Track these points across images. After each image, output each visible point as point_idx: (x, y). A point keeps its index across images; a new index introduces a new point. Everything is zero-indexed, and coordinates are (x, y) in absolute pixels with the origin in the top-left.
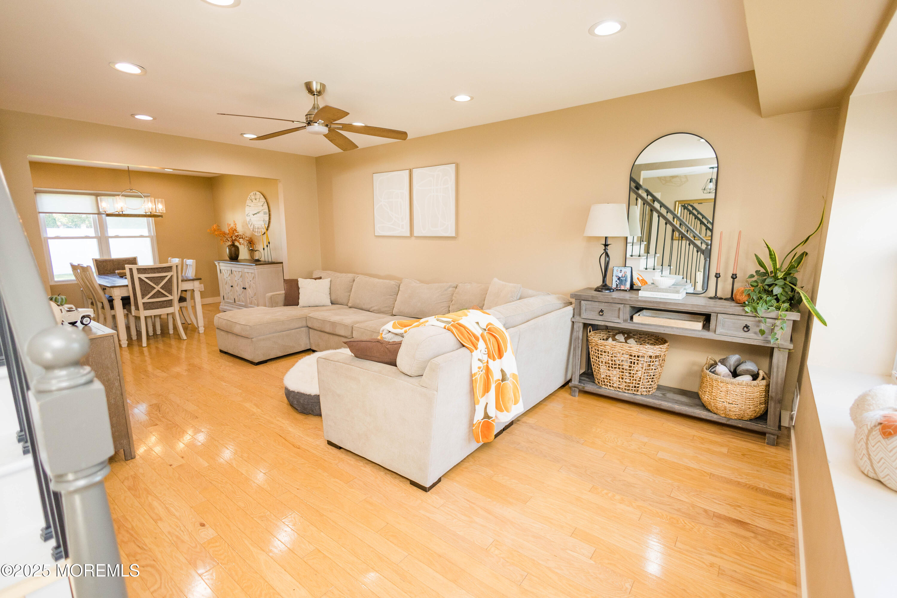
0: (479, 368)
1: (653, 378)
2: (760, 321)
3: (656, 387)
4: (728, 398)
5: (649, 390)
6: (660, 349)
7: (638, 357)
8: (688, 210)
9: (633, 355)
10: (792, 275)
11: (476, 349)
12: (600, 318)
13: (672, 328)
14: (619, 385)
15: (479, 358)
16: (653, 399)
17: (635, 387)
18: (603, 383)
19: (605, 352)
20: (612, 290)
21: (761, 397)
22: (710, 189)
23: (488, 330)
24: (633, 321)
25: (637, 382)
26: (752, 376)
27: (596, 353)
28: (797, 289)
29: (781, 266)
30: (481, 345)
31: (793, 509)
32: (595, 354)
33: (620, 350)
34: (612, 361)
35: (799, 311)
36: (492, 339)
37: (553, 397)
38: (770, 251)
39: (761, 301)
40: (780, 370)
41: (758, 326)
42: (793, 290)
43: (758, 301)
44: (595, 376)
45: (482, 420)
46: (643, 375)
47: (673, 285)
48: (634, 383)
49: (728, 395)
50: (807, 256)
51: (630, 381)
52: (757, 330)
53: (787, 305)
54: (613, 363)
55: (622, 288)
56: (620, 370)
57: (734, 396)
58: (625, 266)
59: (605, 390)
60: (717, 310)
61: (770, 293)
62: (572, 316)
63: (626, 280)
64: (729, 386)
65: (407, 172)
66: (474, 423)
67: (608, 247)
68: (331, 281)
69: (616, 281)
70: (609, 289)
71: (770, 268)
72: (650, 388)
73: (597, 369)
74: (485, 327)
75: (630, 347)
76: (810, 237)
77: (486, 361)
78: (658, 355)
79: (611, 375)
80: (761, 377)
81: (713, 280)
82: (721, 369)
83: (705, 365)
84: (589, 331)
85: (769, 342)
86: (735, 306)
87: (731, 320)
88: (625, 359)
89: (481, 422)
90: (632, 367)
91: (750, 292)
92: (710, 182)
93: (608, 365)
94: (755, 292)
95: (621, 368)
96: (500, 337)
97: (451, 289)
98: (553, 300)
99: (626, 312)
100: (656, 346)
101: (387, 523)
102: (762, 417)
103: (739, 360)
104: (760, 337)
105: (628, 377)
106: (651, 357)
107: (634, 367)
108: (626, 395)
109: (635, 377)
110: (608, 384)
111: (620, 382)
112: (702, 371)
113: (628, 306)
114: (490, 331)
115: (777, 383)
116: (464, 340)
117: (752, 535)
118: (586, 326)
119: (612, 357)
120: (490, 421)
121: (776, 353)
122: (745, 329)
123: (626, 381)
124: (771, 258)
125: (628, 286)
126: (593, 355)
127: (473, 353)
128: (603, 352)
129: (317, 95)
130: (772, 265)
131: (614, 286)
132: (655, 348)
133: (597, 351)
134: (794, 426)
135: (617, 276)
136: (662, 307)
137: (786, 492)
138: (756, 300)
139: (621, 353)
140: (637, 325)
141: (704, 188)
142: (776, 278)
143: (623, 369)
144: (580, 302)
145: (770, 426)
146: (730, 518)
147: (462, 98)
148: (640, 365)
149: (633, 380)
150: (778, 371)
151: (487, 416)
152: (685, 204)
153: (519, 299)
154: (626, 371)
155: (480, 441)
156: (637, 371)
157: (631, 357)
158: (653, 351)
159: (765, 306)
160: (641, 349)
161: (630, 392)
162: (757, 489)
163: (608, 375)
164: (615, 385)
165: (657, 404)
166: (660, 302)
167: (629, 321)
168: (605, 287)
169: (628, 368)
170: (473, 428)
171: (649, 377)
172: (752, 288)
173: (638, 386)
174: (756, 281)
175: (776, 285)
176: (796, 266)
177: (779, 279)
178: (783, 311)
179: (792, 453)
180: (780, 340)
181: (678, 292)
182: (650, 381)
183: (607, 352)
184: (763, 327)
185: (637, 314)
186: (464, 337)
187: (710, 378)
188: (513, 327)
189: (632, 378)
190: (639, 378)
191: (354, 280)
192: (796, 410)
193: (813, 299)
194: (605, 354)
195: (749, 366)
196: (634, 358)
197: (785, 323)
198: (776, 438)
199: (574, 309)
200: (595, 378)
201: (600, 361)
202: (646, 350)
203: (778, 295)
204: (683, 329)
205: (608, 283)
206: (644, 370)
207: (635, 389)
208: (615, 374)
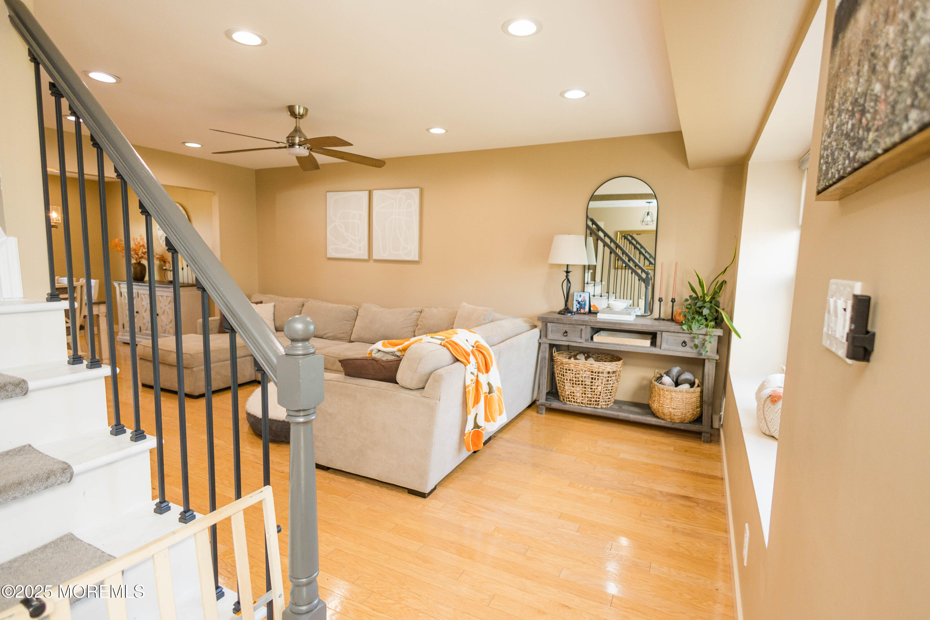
0: (472, 380)
1: (611, 392)
2: (694, 337)
3: (613, 401)
4: (672, 404)
5: (608, 403)
6: (616, 365)
7: (598, 373)
8: (628, 240)
9: (594, 371)
10: (716, 299)
11: (469, 364)
12: (565, 338)
13: (626, 345)
14: (582, 400)
15: (472, 372)
16: (612, 411)
17: (596, 401)
18: (568, 400)
19: (569, 370)
20: (573, 314)
21: (697, 401)
22: (648, 221)
23: (476, 347)
24: (593, 340)
25: (598, 396)
26: (690, 384)
27: (561, 371)
28: (720, 310)
29: (708, 292)
30: (472, 359)
31: (723, 485)
32: (560, 373)
33: (583, 368)
34: (576, 378)
35: (722, 328)
36: (481, 355)
37: (523, 415)
38: (699, 279)
39: (694, 320)
40: (711, 378)
41: (693, 341)
42: (717, 311)
43: (692, 321)
44: (560, 394)
45: (472, 430)
46: (603, 390)
47: (625, 308)
48: (595, 398)
49: (673, 402)
50: (726, 284)
51: (591, 396)
52: (692, 344)
53: (713, 323)
54: (577, 380)
55: (582, 311)
56: (582, 386)
57: (677, 402)
58: (584, 292)
59: (570, 406)
60: (662, 328)
61: (700, 314)
62: (538, 337)
63: (585, 304)
64: (673, 394)
65: (367, 193)
66: (466, 432)
67: (570, 274)
68: (275, 306)
69: (577, 305)
70: (571, 312)
71: (700, 294)
72: (608, 401)
73: (562, 386)
74: (473, 345)
75: (592, 364)
76: (728, 269)
77: (476, 374)
78: (615, 370)
79: (575, 391)
80: (696, 385)
81: (657, 303)
82: (667, 380)
83: (653, 378)
84: (553, 351)
85: (701, 354)
86: (675, 325)
87: (672, 337)
88: (587, 376)
89: (471, 432)
90: (594, 383)
91: (686, 313)
92: (648, 215)
93: (572, 382)
94: (690, 313)
95: (584, 385)
96: (487, 353)
97: (415, 314)
98: (521, 324)
99: (587, 332)
100: (613, 363)
101: (397, 524)
102: (698, 420)
103: (678, 372)
104: (695, 351)
105: (590, 392)
106: (609, 373)
107: (595, 382)
108: (589, 409)
109: (595, 392)
110: (572, 400)
111: (582, 397)
112: (651, 383)
113: (589, 327)
114: (478, 348)
115: (708, 389)
116: (459, 355)
117: (695, 504)
118: (551, 346)
119: (575, 374)
120: (479, 430)
121: (707, 364)
122: (684, 344)
123: (588, 396)
124: (700, 285)
125: (587, 309)
126: (558, 374)
127: (467, 367)
128: (568, 370)
129: (299, 118)
130: (701, 291)
131: (575, 310)
132: (612, 365)
133: (562, 370)
134: (722, 425)
135: (577, 301)
136: (617, 327)
137: (719, 474)
138: (690, 320)
139: (584, 370)
140: (597, 344)
141: (642, 220)
142: (704, 302)
143: (585, 385)
144: (547, 324)
145: (704, 427)
146: (678, 495)
147: (437, 131)
148: (600, 381)
149: (594, 395)
150: (708, 379)
151: (476, 426)
152: (625, 235)
153: (491, 322)
154: (588, 387)
155: (470, 449)
156: (598, 386)
157: (592, 374)
158: (610, 367)
159: (697, 325)
160: (601, 365)
161: (591, 406)
162: (697, 474)
163: (572, 391)
164: (578, 401)
165: (616, 415)
166: (616, 323)
167: (590, 340)
168: (567, 310)
169: (590, 384)
170: (465, 438)
171: (607, 392)
172: (687, 310)
173: (599, 400)
174: (690, 304)
175: (705, 307)
176: (718, 291)
177: (706, 302)
178: (710, 328)
179: (722, 447)
180: (710, 352)
181: (629, 314)
182: (609, 395)
183: (571, 370)
184: (697, 342)
185: (596, 335)
186: (458, 352)
187: (659, 389)
188: (493, 346)
189: (593, 393)
190: (599, 392)
191: (303, 305)
192: (723, 411)
193: (731, 319)
194: (569, 372)
195: (688, 376)
196: (595, 374)
197: (712, 337)
198: (709, 436)
199: (541, 331)
200: (560, 396)
201: (565, 379)
202: (605, 366)
203: (707, 316)
204: (635, 346)
205: (569, 306)
206: (603, 385)
207: (596, 403)
208: (578, 390)
